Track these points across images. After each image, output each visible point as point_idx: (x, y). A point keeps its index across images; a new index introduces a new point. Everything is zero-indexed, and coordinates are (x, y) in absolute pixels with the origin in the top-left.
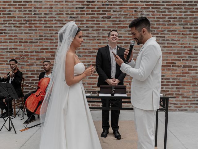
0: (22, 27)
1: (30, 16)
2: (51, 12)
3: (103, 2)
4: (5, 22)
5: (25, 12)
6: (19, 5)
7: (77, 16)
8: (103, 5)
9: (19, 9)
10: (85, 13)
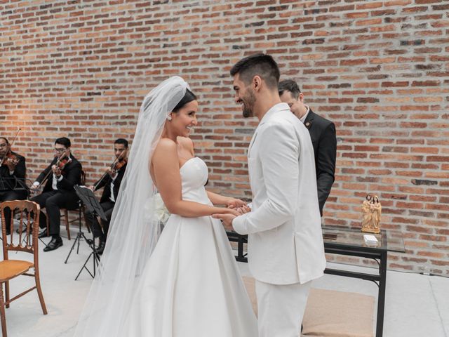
0: (141, 73)
1: (156, 50)
2: (195, 40)
3: (307, 5)
4: (114, 66)
5: (149, 44)
6: (137, 30)
7: (247, 43)
8: (306, 12)
9: (138, 39)
10: (266, 35)
